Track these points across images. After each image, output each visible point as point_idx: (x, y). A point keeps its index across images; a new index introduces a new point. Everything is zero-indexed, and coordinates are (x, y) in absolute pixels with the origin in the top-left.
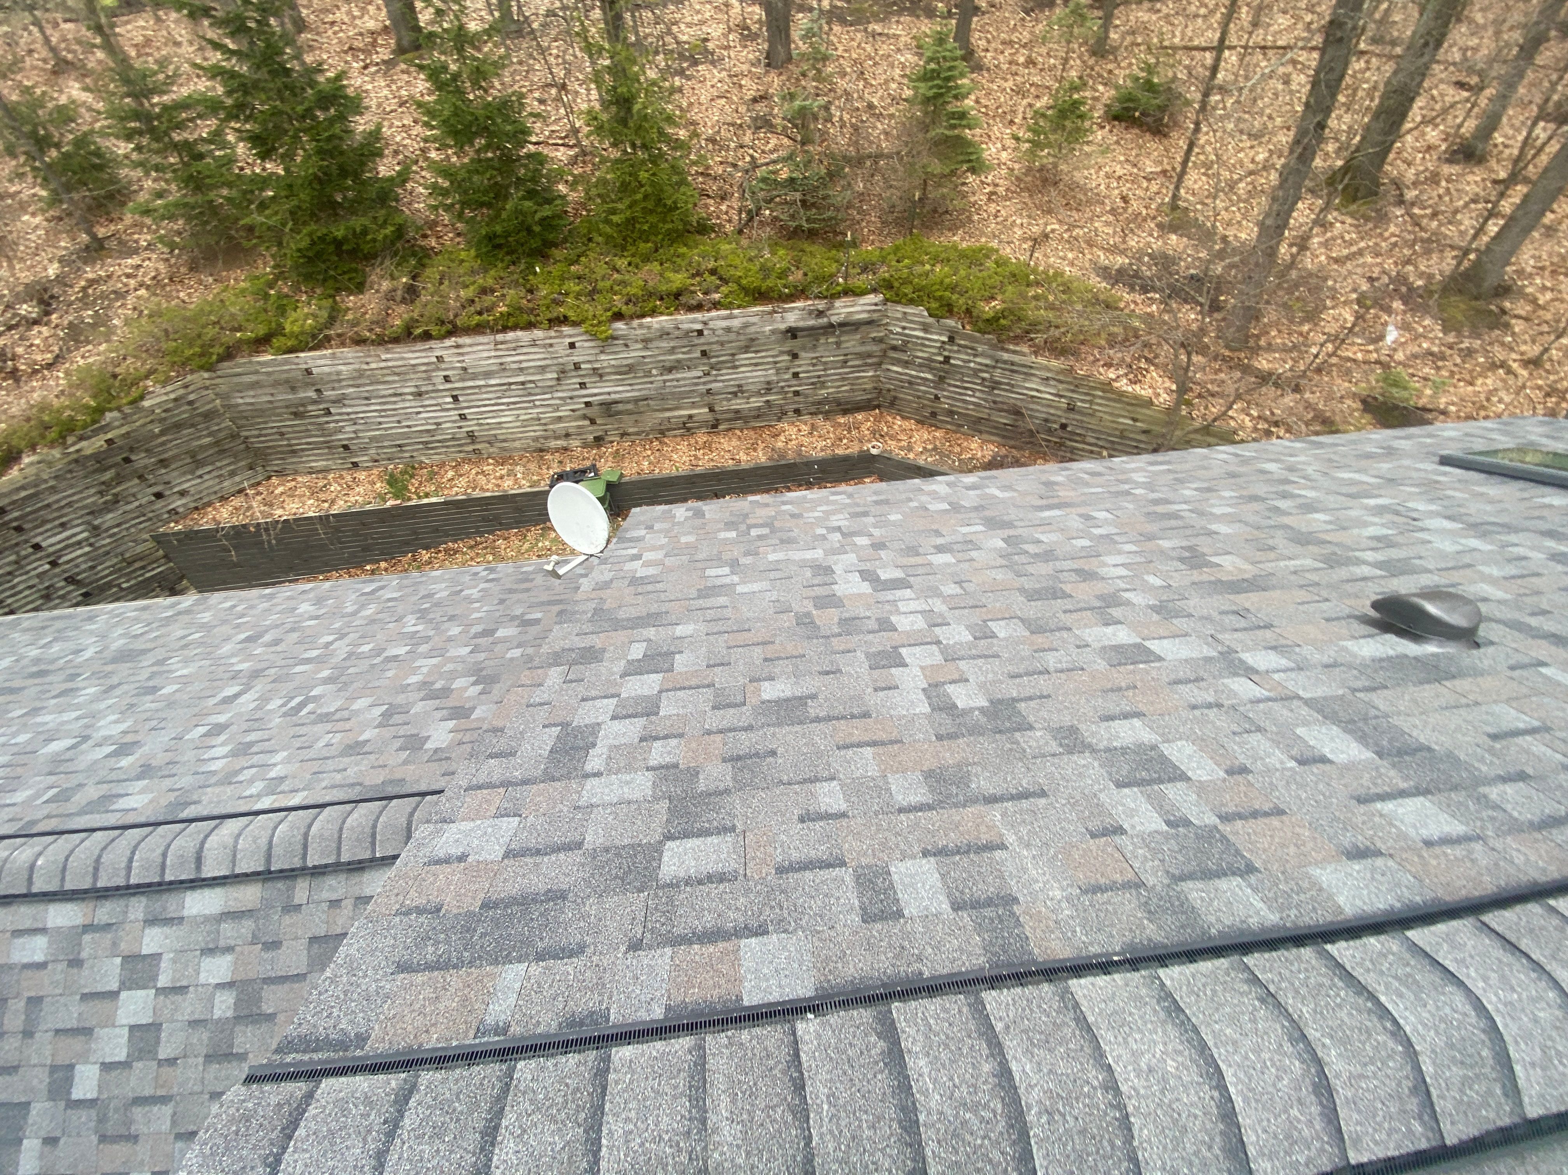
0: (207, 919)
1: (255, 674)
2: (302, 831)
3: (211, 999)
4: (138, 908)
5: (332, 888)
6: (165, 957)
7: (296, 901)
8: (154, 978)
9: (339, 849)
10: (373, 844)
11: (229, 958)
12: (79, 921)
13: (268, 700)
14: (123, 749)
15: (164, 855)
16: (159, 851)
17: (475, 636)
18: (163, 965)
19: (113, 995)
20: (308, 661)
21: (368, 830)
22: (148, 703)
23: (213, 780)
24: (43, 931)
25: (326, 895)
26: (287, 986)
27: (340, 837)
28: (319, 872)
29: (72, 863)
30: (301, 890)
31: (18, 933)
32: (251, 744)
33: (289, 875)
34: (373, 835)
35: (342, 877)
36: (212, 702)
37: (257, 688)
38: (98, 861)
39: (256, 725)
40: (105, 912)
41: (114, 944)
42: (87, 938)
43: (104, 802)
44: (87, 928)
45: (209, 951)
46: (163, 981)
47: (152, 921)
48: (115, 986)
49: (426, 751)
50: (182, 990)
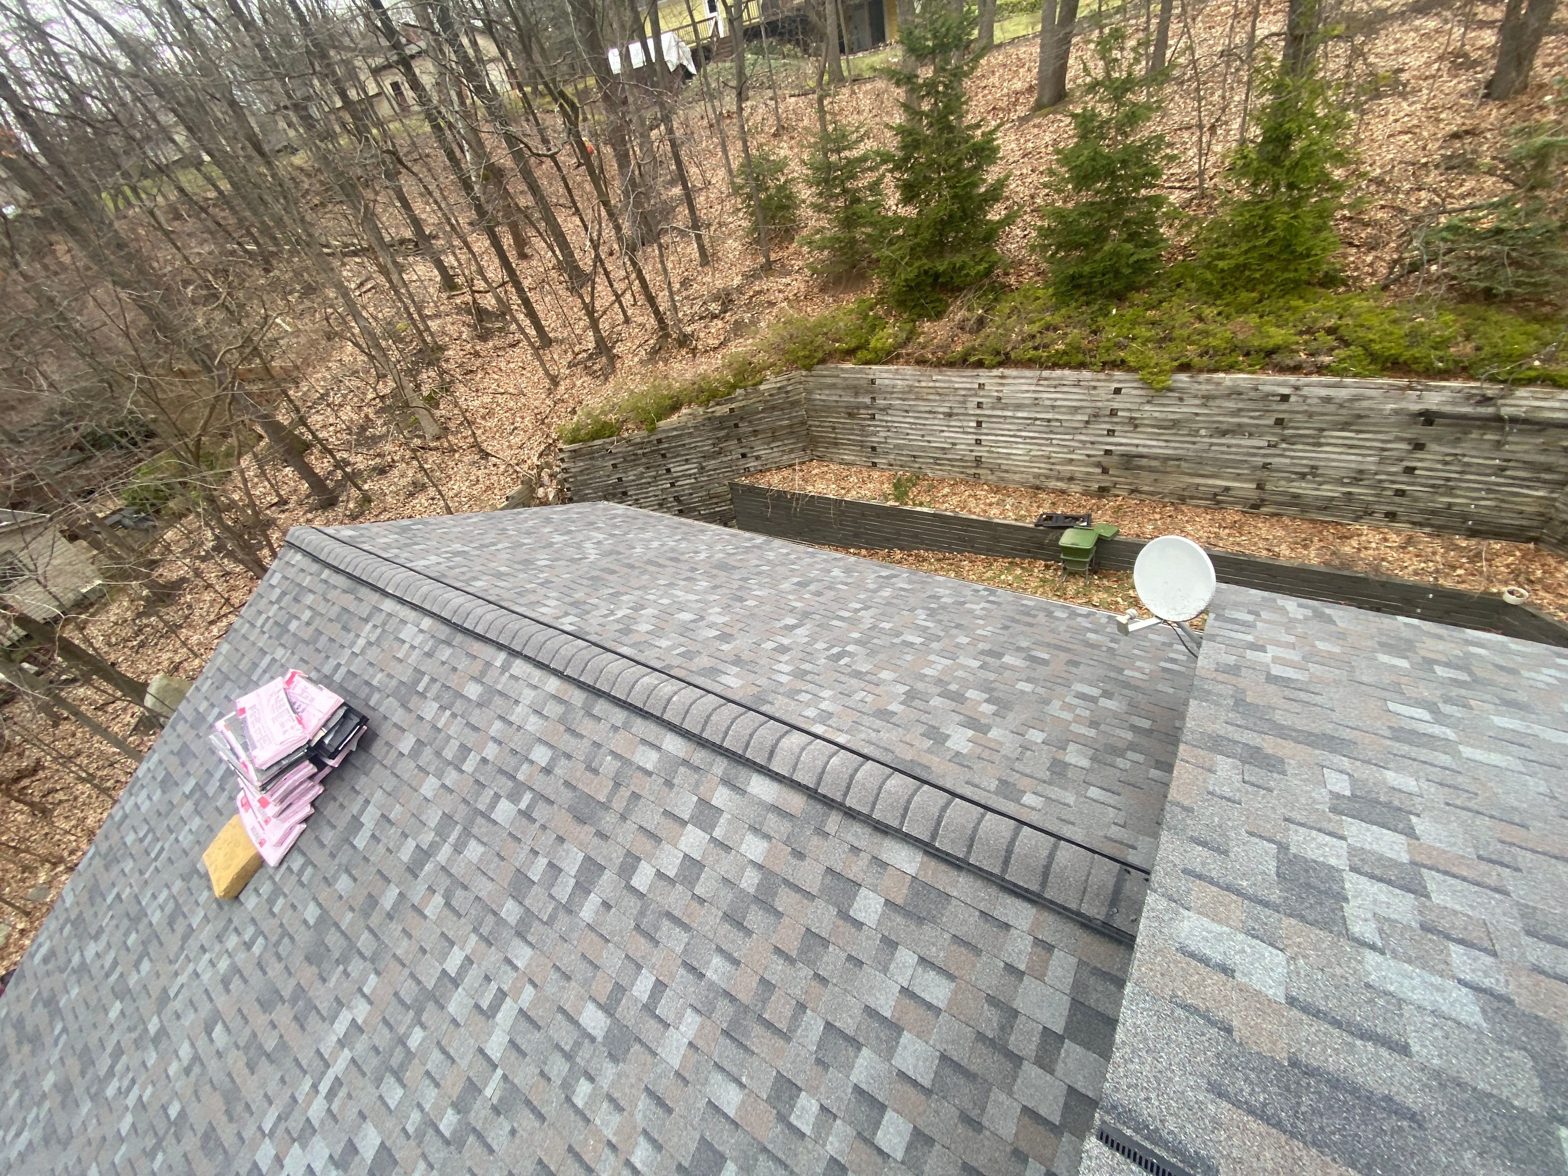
0: (761, 803)
1: (806, 615)
2: (850, 771)
3: (743, 870)
4: (720, 766)
5: (856, 834)
6: (726, 816)
7: (827, 829)
8: (713, 827)
9: (874, 804)
10: (904, 816)
11: (765, 844)
12: (681, 755)
13: (816, 641)
14: (725, 637)
15: (751, 736)
16: (748, 732)
17: (983, 652)
18: (722, 821)
19: (684, 823)
20: (842, 619)
21: (903, 801)
22: (737, 607)
23: (781, 690)
24: (659, 748)
25: (850, 838)
26: (798, 896)
27: (878, 795)
28: (851, 814)
29: (694, 710)
30: (834, 822)
31: (644, 742)
32: (806, 672)
33: (828, 803)
34: (906, 809)
35: (868, 830)
36: (778, 625)
37: (808, 626)
38: (709, 717)
39: (808, 658)
40: (700, 756)
41: (697, 784)
42: (682, 769)
43: (713, 672)
44: (685, 763)
45: (755, 830)
46: (718, 833)
47: (726, 782)
48: (686, 817)
49: (948, 749)
50: (727, 848)
